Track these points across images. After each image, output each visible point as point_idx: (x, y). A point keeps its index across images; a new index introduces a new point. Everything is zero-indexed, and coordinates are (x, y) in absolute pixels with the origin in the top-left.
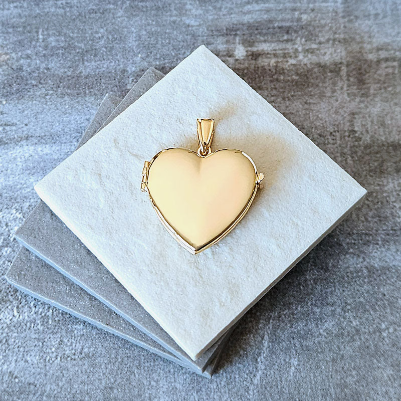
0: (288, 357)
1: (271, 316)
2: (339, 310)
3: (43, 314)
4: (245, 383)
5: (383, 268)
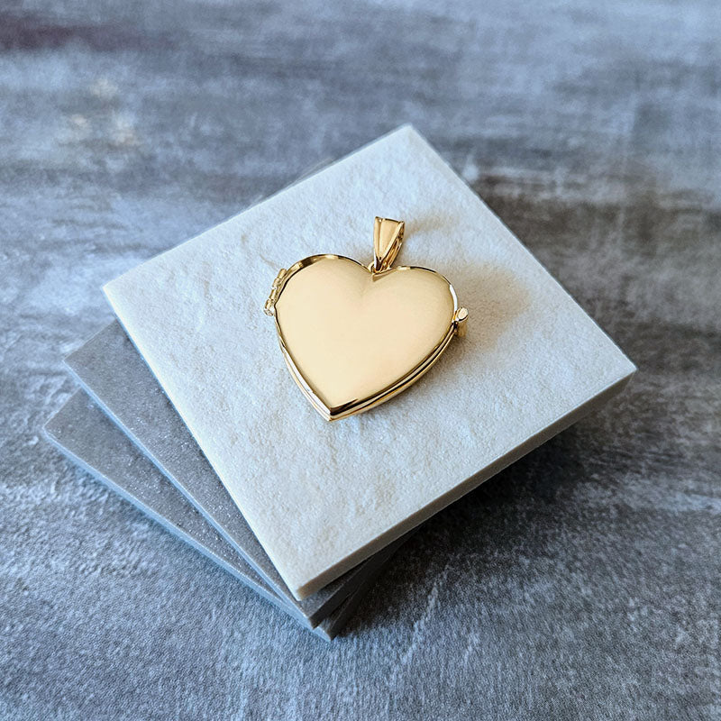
0: (465, 629)
1: (448, 559)
2: (561, 566)
3: (93, 499)
4: (386, 659)
5: (644, 510)
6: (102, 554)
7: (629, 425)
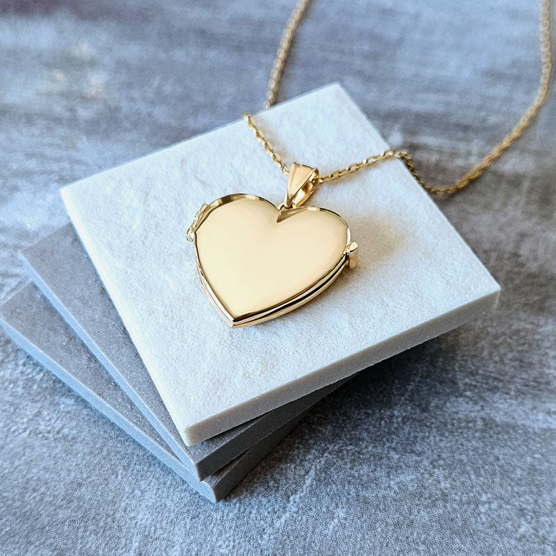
0: (334, 505)
1: (328, 449)
2: (426, 463)
3: (30, 376)
4: (262, 522)
5: (507, 425)
6: (32, 420)
7: (505, 354)
